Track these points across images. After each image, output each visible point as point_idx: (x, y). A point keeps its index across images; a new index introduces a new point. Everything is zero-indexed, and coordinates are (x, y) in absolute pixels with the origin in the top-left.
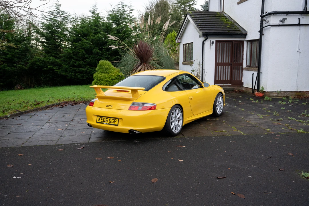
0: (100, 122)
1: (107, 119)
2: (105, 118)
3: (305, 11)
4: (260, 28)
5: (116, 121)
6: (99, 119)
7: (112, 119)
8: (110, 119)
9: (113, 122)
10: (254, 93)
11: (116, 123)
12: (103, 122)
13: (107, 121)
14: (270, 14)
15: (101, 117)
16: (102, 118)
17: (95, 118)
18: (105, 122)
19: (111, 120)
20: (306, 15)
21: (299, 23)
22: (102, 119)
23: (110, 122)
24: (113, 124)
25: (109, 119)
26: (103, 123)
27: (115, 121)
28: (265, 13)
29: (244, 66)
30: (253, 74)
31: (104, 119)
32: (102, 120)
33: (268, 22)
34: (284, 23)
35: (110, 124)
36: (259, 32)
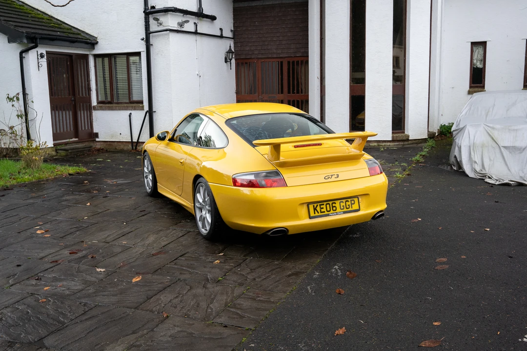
0: (320, 214)
1: (335, 203)
2: (329, 204)
3: (201, 12)
4: (145, 34)
5: (354, 203)
6: (315, 209)
7: (344, 201)
8: (340, 203)
9: (349, 205)
10: (136, 148)
11: (355, 207)
12: (326, 213)
13: (334, 209)
14: (166, 11)
15: (318, 204)
16: (320, 205)
17: (303, 211)
18: (332, 211)
19: (344, 204)
20: (200, 20)
21: (196, 30)
22: (322, 206)
23: (343, 209)
24: (350, 209)
25: (338, 202)
26: (328, 215)
27: (352, 204)
28: (150, 7)
29: (94, 102)
30: (130, 116)
31: (328, 206)
32: (324, 210)
33: (161, 24)
34: (183, 28)
35: (345, 213)
36: (143, 39)
